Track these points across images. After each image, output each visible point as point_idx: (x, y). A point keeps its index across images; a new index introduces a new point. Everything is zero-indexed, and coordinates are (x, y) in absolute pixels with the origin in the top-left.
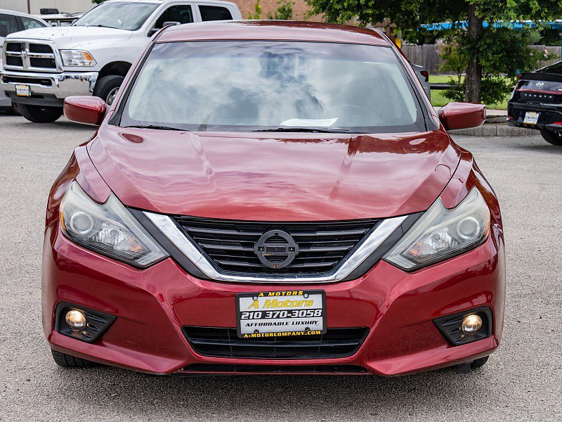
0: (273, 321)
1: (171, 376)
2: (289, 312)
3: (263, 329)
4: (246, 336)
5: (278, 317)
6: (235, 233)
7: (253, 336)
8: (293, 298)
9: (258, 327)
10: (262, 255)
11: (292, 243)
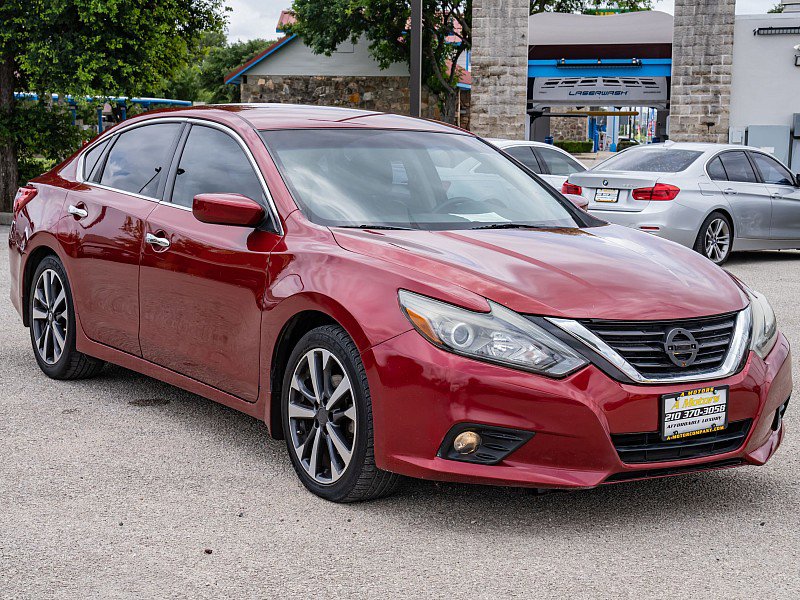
0: (688, 420)
1: (598, 489)
2: (702, 409)
3: (681, 429)
4: (669, 438)
5: (693, 416)
6: (641, 333)
7: (675, 437)
8: (704, 395)
9: (676, 428)
10: (672, 354)
11: (693, 341)
